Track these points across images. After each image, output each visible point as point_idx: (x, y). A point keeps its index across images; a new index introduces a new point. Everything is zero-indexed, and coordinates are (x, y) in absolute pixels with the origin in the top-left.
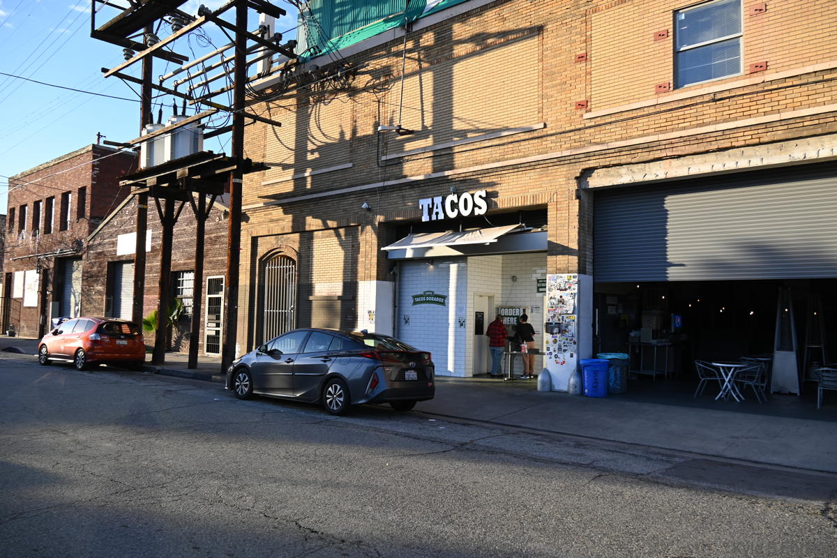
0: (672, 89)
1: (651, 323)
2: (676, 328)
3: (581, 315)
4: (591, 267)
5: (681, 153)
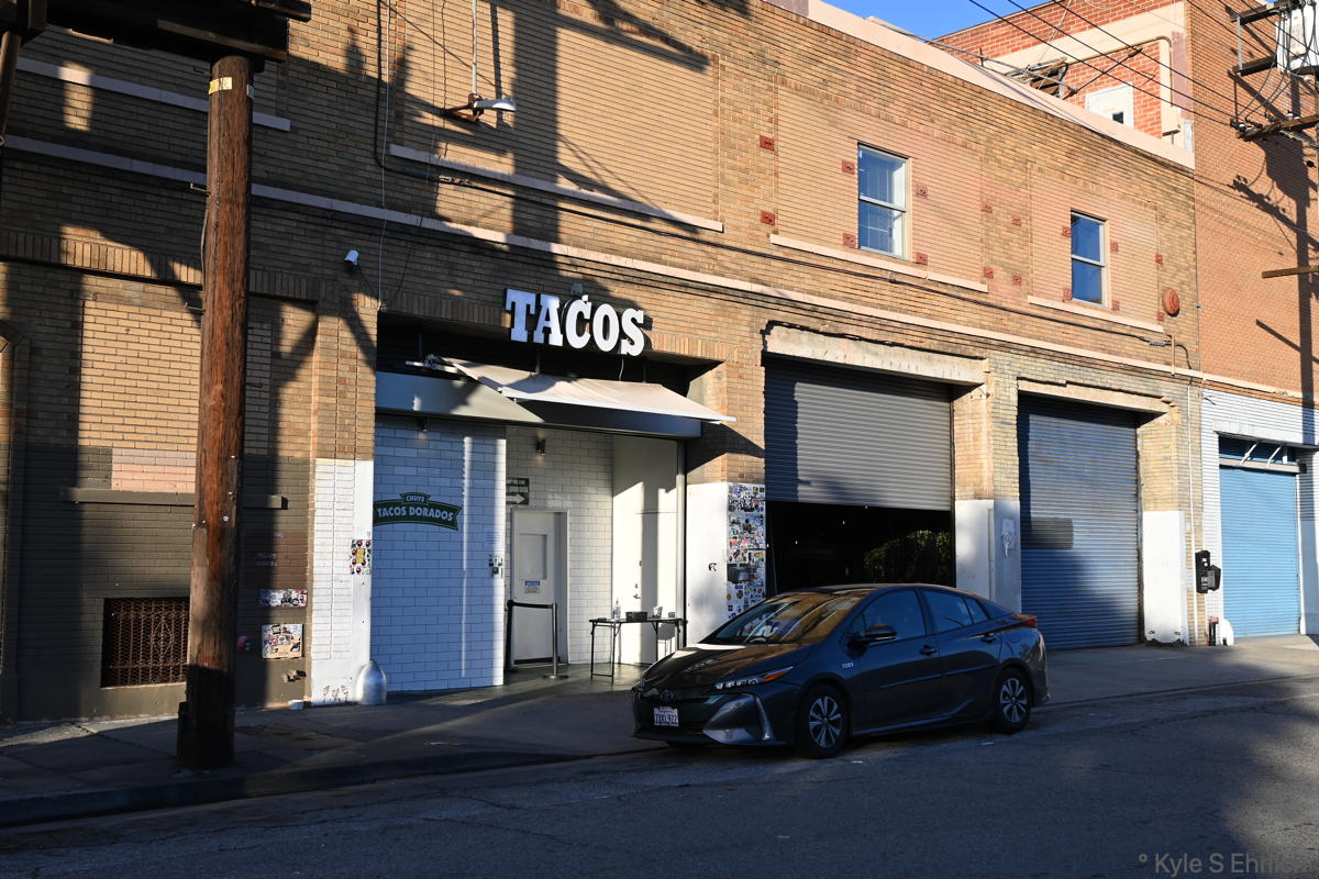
0: (856, 246)
5: (864, 335)
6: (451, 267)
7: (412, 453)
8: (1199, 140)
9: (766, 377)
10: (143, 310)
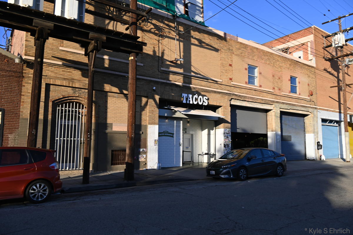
0: (248, 84)
5: (249, 101)
6: (172, 90)
7: (165, 124)
8: (316, 61)
9: (231, 109)
10: (118, 99)
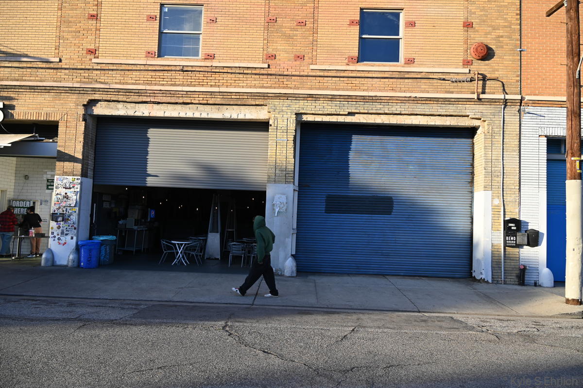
0: (156, 56)
1: (134, 215)
2: (151, 218)
3: (81, 208)
4: (92, 173)
5: (160, 101)
